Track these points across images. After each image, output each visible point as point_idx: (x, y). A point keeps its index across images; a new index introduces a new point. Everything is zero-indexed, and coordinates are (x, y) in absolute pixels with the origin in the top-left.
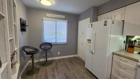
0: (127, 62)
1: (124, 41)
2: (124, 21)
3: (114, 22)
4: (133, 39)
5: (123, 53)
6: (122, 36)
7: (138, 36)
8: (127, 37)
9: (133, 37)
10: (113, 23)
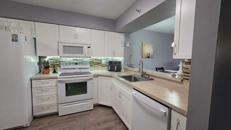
0: (48, 82)
1: (38, 62)
2: (35, 39)
3: (27, 38)
4: (46, 60)
5: (39, 76)
6: (35, 56)
7: (50, 57)
8: (40, 57)
9: (45, 57)
10: (26, 40)
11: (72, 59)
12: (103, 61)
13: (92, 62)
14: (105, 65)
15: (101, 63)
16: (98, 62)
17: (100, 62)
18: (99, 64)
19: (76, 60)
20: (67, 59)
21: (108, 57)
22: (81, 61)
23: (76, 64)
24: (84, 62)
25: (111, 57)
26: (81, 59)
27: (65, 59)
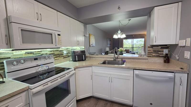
11: (24, 52)
12: (64, 51)
13: (53, 54)
14: (67, 55)
15: (63, 54)
16: (60, 53)
17: (61, 53)
18: (61, 56)
19: (31, 53)
20: (14, 53)
21: (68, 47)
22: (38, 54)
23: (36, 59)
24: (43, 55)
25: (71, 47)
26: (39, 52)
27: (10, 54)
